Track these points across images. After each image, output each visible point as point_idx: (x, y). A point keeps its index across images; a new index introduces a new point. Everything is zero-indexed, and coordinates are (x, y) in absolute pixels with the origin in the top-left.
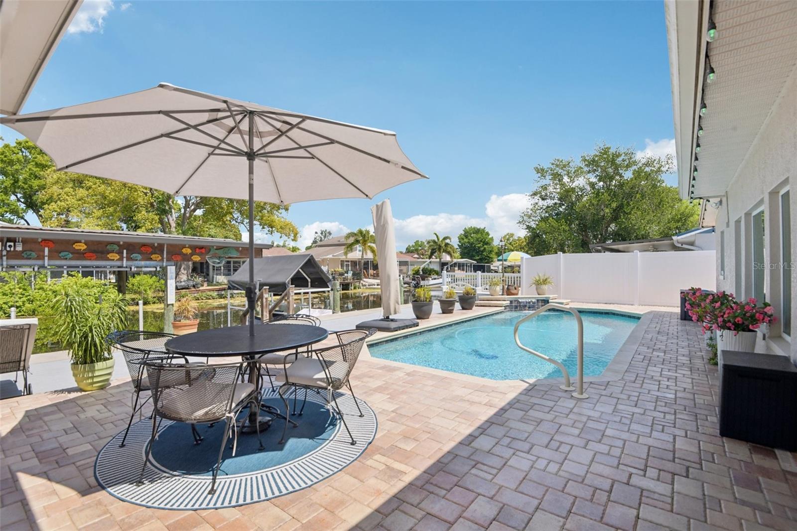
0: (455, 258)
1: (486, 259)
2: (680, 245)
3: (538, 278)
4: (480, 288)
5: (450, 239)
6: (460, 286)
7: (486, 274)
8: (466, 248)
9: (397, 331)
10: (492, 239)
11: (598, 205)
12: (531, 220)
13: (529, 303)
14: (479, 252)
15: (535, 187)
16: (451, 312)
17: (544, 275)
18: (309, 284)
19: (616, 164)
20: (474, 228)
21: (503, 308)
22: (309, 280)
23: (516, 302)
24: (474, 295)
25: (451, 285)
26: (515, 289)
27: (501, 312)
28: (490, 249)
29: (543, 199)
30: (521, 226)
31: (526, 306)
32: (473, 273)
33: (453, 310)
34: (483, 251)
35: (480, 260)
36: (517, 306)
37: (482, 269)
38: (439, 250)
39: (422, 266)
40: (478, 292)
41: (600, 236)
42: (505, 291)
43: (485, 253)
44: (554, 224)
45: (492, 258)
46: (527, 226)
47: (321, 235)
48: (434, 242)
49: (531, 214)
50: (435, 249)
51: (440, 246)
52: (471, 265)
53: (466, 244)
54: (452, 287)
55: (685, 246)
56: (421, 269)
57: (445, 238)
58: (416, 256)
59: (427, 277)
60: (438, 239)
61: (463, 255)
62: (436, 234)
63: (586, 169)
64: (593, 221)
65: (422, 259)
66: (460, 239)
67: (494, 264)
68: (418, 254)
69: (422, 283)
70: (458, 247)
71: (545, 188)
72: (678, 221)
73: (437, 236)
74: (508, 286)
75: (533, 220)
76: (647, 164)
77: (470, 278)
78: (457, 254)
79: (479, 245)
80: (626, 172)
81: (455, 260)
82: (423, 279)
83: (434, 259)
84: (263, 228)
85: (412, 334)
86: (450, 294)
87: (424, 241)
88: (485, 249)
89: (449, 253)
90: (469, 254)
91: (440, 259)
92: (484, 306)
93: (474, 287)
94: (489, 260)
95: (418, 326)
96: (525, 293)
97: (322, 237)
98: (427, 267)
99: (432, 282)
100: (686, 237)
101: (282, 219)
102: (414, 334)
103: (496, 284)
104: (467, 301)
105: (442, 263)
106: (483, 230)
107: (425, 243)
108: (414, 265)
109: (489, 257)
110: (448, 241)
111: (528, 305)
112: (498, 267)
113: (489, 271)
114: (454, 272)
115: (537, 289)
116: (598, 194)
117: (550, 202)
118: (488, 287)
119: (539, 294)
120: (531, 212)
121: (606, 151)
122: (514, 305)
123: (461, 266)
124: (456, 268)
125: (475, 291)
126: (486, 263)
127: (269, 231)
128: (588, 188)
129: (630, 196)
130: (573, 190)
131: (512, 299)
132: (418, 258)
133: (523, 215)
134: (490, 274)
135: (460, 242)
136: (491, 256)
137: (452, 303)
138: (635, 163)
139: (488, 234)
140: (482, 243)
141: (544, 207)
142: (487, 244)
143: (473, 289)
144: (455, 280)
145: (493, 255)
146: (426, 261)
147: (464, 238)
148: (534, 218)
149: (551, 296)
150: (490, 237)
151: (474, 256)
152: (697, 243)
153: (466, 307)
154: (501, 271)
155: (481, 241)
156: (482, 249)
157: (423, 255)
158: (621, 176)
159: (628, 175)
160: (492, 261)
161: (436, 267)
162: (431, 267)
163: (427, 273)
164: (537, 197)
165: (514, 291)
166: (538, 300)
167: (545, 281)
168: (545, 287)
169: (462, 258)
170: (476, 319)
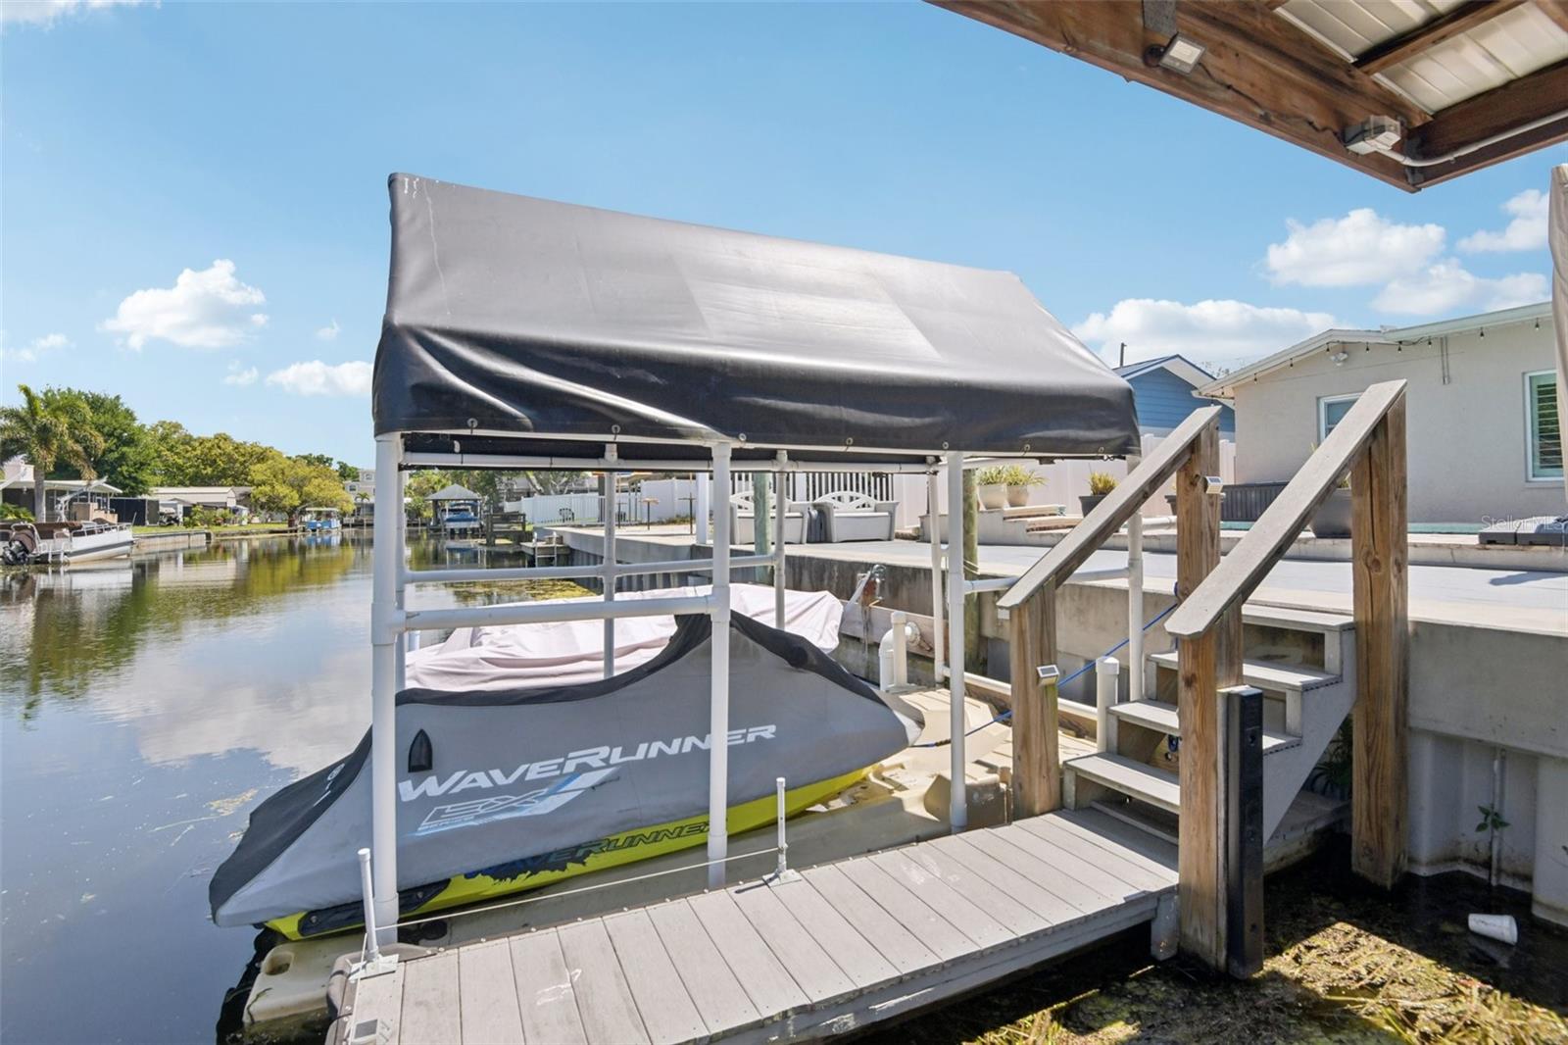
10: (140, 430)
28: (138, 458)
48: (15, 416)
50: (20, 441)
59: (58, 527)
88: (123, 457)
109: (135, 479)
139: (129, 414)
140: (114, 440)
142: (130, 442)
150: (137, 424)
155: (111, 434)
156: (116, 455)
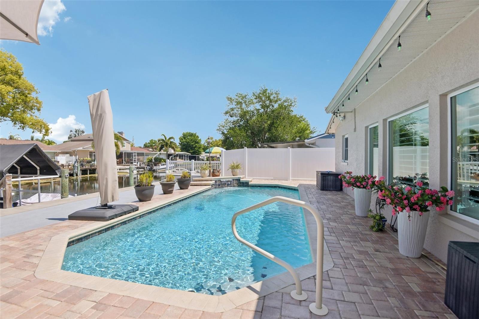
0: (177, 151)
1: (197, 152)
2: (308, 145)
3: (233, 164)
4: (194, 171)
5: (174, 139)
6: (180, 170)
7: (197, 162)
8: (184, 145)
9: (113, 219)
10: (200, 140)
11: (261, 121)
12: (224, 129)
13: (228, 181)
14: (193, 148)
15: (227, 109)
16: (171, 192)
17: (237, 163)
18: (38, 171)
19: (270, 99)
20: (190, 133)
21: (211, 186)
22: (38, 168)
23: (219, 182)
24: (190, 178)
25: (173, 170)
26: (218, 172)
27: (209, 190)
28: (199, 146)
29: (231, 116)
30: (219, 132)
31: (226, 184)
32: (188, 161)
33: (173, 190)
34: (195, 148)
35: (194, 153)
36: (220, 184)
37: (195, 158)
38: (167, 146)
39: (154, 156)
40: (192, 175)
41: (261, 140)
42: (211, 174)
43: (196, 149)
44: (238, 132)
45: (200, 152)
46: (222, 132)
47: (75, 133)
48: (163, 140)
49: (224, 125)
50: (164, 145)
51: (167, 144)
52: (187, 156)
53: (185, 143)
54: (173, 172)
55: (310, 145)
56: (153, 158)
57: (170, 138)
58: (151, 150)
59: (158, 164)
60: (166, 139)
61: (182, 150)
62: (163, 135)
63: (255, 101)
64: (258, 131)
65: (155, 151)
66: (181, 139)
67: (202, 155)
68: (152, 148)
69: (155, 168)
70: (179, 145)
71: (232, 109)
72: (300, 133)
73: (165, 137)
74: (213, 170)
75: (225, 129)
76: (285, 101)
77: (186, 164)
78: (179, 149)
79: (192, 144)
80: (275, 104)
81: (177, 153)
82: (155, 165)
83: (162, 152)
84: (15, 124)
85: (131, 219)
86: (170, 178)
87: (156, 140)
88: (196, 146)
89: (173, 148)
90: (186, 149)
91: (167, 152)
92: (196, 185)
93: (189, 171)
94: (199, 153)
95: (138, 210)
96: (225, 175)
97: (77, 134)
98: (158, 156)
99: (161, 167)
100: (311, 141)
101: (34, 118)
102: (134, 218)
103: (205, 169)
104: (184, 183)
105: (168, 155)
106: (195, 134)
107: (157, 142)
108: (148, 156)
110: (172, 140)
111: (227, 183)
112: (204, 157)
113: (199, 159)
114: (176, 160)
115: (232, 172)
116: (261, 116)
117: (235, 119)
118: (199, 171)
119: (233, 176)
120: (224, 124)
121: (265, 91)
122: (217, 183)
123: (181, 157)
124: (178, 158)
125: (190, 174)
126: (197, 155)
127: (20, 127)
128: (255, 111)
129: (277, 117)
130: (248, 112)
131: (216, 180)
132: (152, 151)
133: (220, 125)
134: (199, 162)
135: (180, 141)
136: (200, 150)
137: (172, 185)
138: (280, 100)
139: (198, 137)
140: (194, 143)
141: (232, 122)
142: (197, 143)
143: (189, 172)
144: (176, 166)
145: (201, 150)
146: (157, 153)
147: (183, 139)
148: (226, 128)
149: (241, 176)
151: (190, 150)
152: (317, 144)
153: (183, 188)
154: (205, 160)
155: (194, 141)
156: (194, 146)
157: (156, 149)
158: (273, 106)
159: (276, 106)
160: (200, 154)
161: (164, 157)
162: (161, 157)
163: (158, 161)
164: (228, 115)
165: (217, 174)
166: (233, 180)
167: (237, 167)
168: (238, 171)
169: (182, 151)
170: (191, 197)
